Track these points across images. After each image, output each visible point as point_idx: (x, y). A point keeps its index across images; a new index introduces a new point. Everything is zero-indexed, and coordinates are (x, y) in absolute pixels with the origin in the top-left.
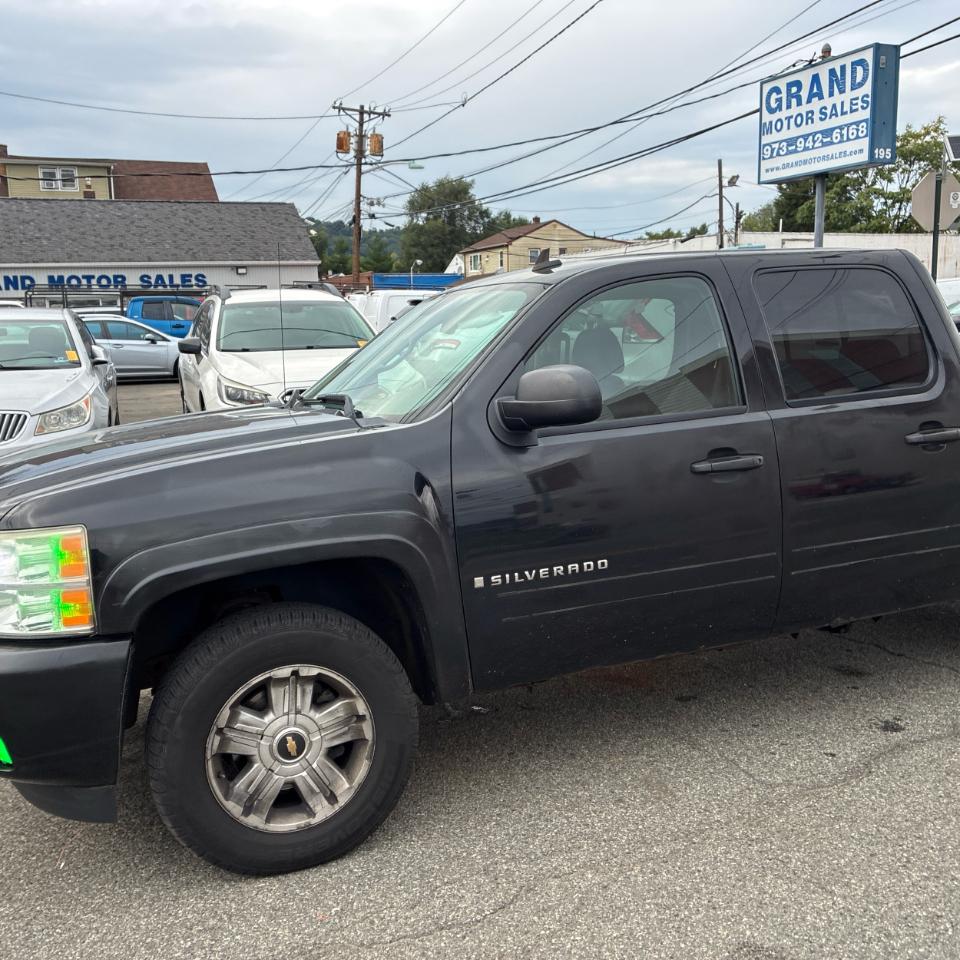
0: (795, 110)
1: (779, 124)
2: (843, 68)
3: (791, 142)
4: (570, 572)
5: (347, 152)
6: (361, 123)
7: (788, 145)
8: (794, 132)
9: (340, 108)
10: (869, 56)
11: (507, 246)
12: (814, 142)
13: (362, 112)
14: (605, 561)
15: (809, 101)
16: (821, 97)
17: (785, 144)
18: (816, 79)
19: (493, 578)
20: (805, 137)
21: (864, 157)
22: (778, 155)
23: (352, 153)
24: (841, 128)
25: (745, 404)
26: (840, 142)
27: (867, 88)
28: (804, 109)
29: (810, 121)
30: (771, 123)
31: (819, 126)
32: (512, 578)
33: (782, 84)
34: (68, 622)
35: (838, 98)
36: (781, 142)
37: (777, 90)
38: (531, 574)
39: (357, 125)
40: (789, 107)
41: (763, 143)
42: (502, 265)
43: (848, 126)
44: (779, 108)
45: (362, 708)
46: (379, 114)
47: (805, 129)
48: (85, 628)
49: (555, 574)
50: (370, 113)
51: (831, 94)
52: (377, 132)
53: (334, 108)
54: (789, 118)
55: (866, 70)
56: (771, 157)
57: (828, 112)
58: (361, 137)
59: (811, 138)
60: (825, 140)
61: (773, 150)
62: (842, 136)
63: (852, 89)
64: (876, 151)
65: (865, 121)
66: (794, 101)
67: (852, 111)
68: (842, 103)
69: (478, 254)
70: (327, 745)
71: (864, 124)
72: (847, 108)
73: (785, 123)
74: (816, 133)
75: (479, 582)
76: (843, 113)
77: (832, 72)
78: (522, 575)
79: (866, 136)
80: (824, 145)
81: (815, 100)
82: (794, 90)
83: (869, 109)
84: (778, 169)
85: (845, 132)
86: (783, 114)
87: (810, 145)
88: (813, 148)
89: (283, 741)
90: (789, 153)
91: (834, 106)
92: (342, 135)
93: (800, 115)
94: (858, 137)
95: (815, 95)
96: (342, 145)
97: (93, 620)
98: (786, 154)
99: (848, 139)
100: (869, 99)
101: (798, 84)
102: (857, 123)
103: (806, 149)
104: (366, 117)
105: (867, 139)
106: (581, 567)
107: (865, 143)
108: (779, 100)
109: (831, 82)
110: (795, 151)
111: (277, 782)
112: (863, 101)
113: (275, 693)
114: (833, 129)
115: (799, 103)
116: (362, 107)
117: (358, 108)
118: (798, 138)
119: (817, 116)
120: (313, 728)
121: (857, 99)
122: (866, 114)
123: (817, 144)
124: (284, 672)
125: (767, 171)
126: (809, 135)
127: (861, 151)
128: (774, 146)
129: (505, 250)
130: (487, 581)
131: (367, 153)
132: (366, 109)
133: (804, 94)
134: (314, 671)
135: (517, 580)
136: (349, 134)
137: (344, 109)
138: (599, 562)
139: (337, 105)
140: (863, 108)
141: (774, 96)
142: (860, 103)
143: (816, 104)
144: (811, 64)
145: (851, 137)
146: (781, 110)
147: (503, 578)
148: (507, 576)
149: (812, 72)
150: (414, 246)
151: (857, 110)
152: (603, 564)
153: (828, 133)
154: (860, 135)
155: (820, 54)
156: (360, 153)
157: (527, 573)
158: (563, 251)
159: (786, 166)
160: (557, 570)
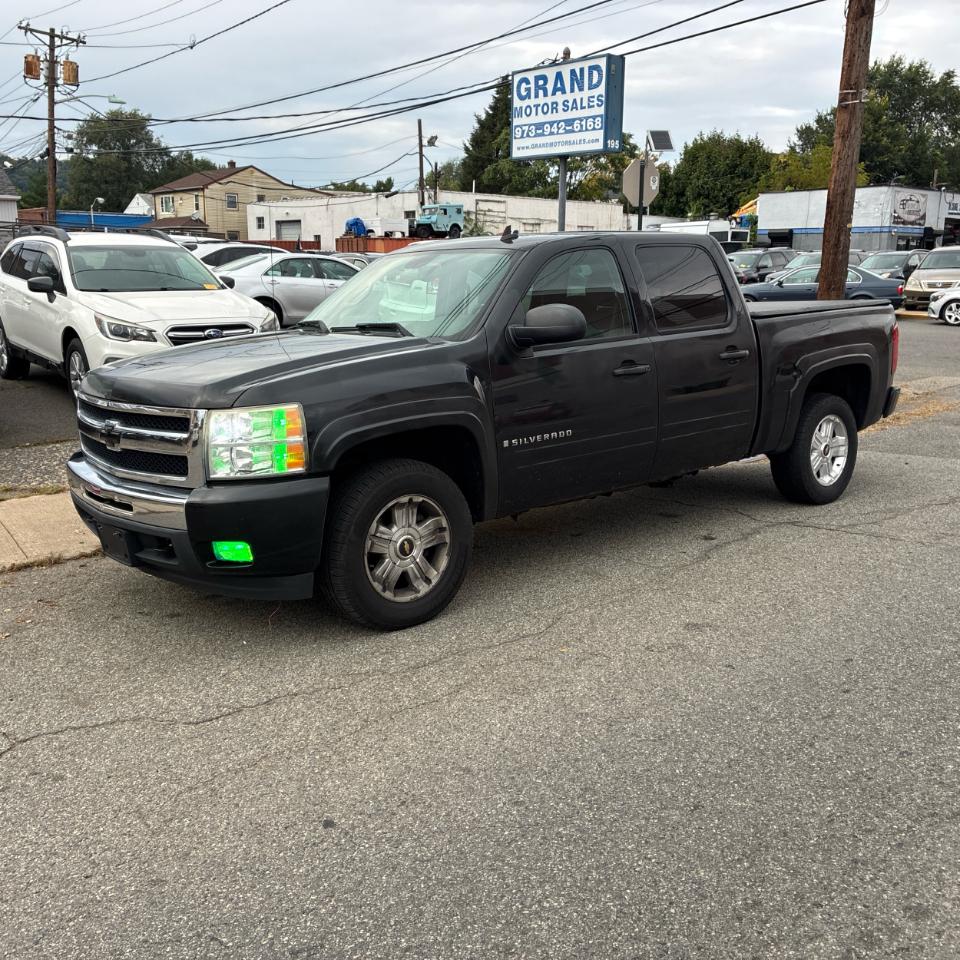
0: (542, 100)
1: (528, 110)
2: (582, 70)
3: (539, 126)
4: (552, 437)
5: (37, 78)
6: (52, 47)
7: (536, 129)
8: (541, 118)
9: (27, 29)
10: (603, 63)
11: (203, 190)
12: (559, 128)
13: (52, 34)
14: (570, 431)
15: (554, 94)
16: (564, 92)
17: (534, 127)
18: (559, 76)
19: (513, 441)
20: (551, 124)
21: (599, 146)
22: (528, 136)
23: (43, 80)
24: (581, 119)
26: (580, 131)
27: (601, 90)
28: (550, 100)
29: (554, 111)
30: (521, 108)
31: (561, 115)
32: (523, 441)
33: (531, 76)
34: (290, 465)
35: (577, 95)
36: (530, 125)
37: (526, 81)
38: (533, 439)
39: (46, 49)
40: (537, 96)
41: (514, 124)
42: (197, 208)
43: (587, 118)
44: (528, 96)
45: (445, 524)
46: (73, 40)
47: (550, 117)
48: (300, 469)
49: (545, 439)
50: (62, 37)
51: (572, 91)
52: (71, 59)
53: (20, 27)
54: (537, 106)
55: (600, 75)
56: (522, 137)
57: (570, 104)
58: (53, 62)
59: (555, 125)
60: (568, 128)
61: (523, 132)
62: (582, 126)
63: (590, 89)
64: (609, 142)
65: (601, 116)
66: (541, 92)
67: (590, 107)
68: (582, 99)
69: (171, 196)
70: (424, 547)
71: (599, 119)
72: (585, 104)
73: (534, 109)
74: (560, 121)
75: (506, 443)
76: (582, 108)
77: (573, 72)
78: (528, 440)
79: (601, 129)
80: (567, 132)
81: (559, 93)
82: (541, 82)
83: (603, 106)
84: (527, 148)
85: (584, 123)
86: (532, 102)
87: (555, 130)
88: (558, 133)
89: (402, 544)
90: (536, 135)
91: (575, 101)
92: (30, 59)
93: (546, 104)
94: (594, 129)
95: (559, 89)
96: (31, 69)
97: (305, 464)
98: (535, 136)
99: (587, 130)
100: (603, 99)
101: (544, 78)
102: (594, 117)
103: (552, 133)
104: (57, 41)
105: (602, 131)
106: (558, 435)
107: (600, 134)
108: (528, 90)
109: (572, 80)
110: (542, 135)
111: (398, 571)
112: (598, 100)
113: (397, 514)
114: (574, 120)
115: (545, 95)
116: (52, 30)
117: (48, 31)
118: (545, 123)
119: (560, 107)
120: (417, 536)
121: (593, 97)
122: (601, 110)
123: (561, 131)
124: (405, 499)
125: (519, 149)
126: (555, 122)
127: (597, 140)
128: (524, 128)
129: (201, 194)
130: (510, 443)
131: (60, 82)
132: (57, 32)
133: (550, 87)
134: (421, 499)
135: (525, 442)
136: (38, 58)
137: (32, 31)
138: (567, 431)
139: (24, 25)
140: (598, 105)
141: (524, 85)
142: (596, 102)
143: (559, 98)
144: (554, 63)
145: (589, 128)
146: (529, 98)
147: (519, 441)
148: (521, 439)
149: (555, 69)
151: (593, 106)
153: (570, 122)
154: (596, 127)
155: (561, 55)
156: (52, 82)
157: (531, 438)
158: (261, 198)
159: (535, 146)
160: (546, 436)
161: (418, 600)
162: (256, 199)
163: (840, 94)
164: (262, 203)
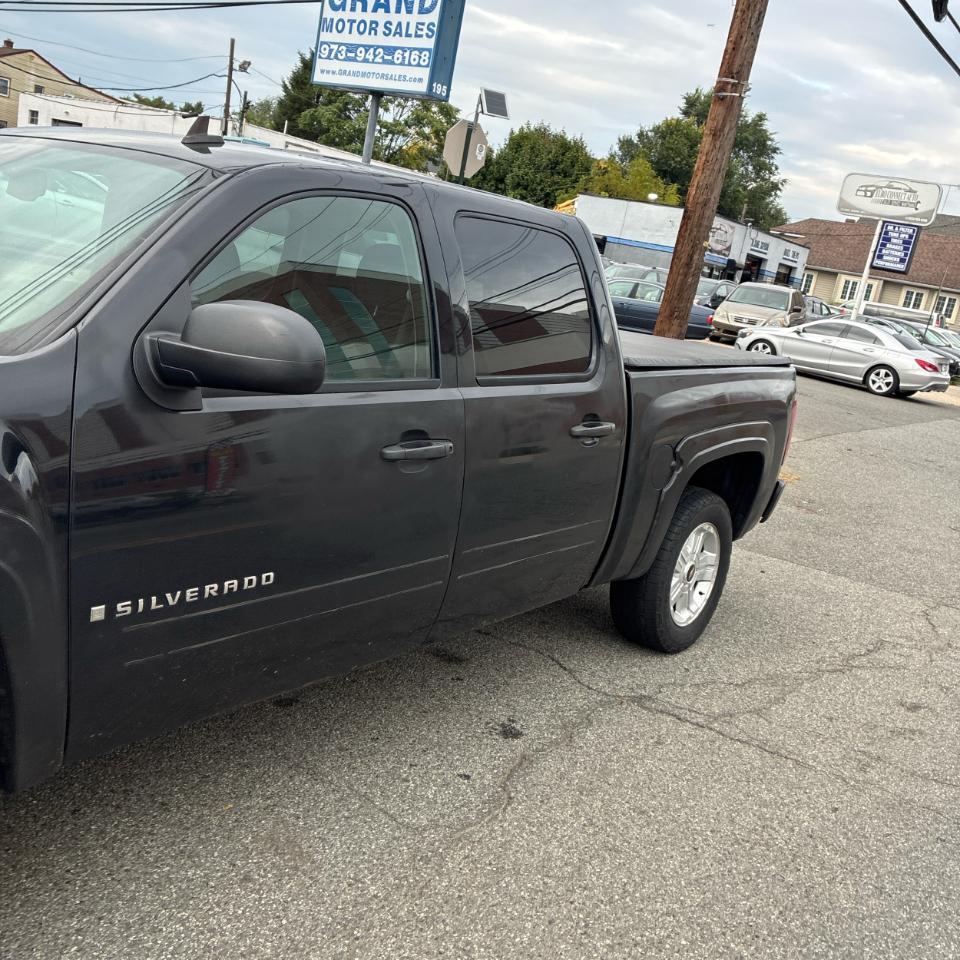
0: (358, 15)
1: (341, 24)
3: (352, 48)
4: (226, 591)
7: (348, 51)
8: (355, 38)
12: (375, 56)
14: (272, 574)
15: (375, 10)
16: (387, 11)
17: (344, 48)
19: (119, 606)
20: (367, 48)
21: (422, 88)
22: (336, 57)
24: (404, 50)
25: (437, 376)
26: (401, 64)
27: (434, 17)
28: (369, 16)
29: (373, 32)
30: (332, 20)
31: (381, 40)
32: (148, 603)
35: (403, 17)
36: (340, 44)
38: (174, 599)
40: (353, 9)
41: (321, 39)
43: (412, 50)
44: (343, 7)
47: (367, 39)
49: (206, 595)
51: (398, 11)
54: (352, 22)
56: (328, 58)
57: (393, 28)
59: (372, 50)
60: (386, 57)
61: (331, 51)
62: (404, 58)
63: (420, 12)
64: (434, 85)
65: (429, 50)
66: (359, 5)
67: (417, 36)
68: (408, 24)
71: (427, 53)
72: (412, 31)
73: (348, 25)
74: (379, 47)
75: (98, 613)
76: (408, 35)
79: (427, 66)
80: (385, 62)
81: (381, 11)
83: (434, 37)
84: (334, 73)
85: (407, 54)
86: (346, 15)
87: (371, 57)
88: (373, 62)
90: (347, 59)
91: (399, 24)
93: (363, 21)
94: (419, 65)
95: (381, 6)
98: (344, 60)
99: (410, 64)
100: (435, 29)
102: (421, 50)
103: (365, 61)
105: (428, 69)
106: (241, 584)
107: (425, 73)
110: (354, 60)
112: (429, 29)
114: (396, 49)
115: (364, 9)
118: (359, 46)
119: (381, 29)
121: (423, 24)
122: (430, 43)
123: (378, 59)
125: (322, 72)
126: (371, 46)
127: (421, 80)
128: (332, 46)
130: (111, 611)
135: (154, 606)
138: (264, 576)
140: (427, 35)
142: (426, 31)
143: (381, 16)
145: (413, 63)
146: (344, 10)
147: (135, 606)
148: (141, 601)
151: (421, 36)
152: (268, 578)
153: (390, 50)
154: (422, 63)
157: (169, 596)
158: (39, 89)
159: (343, 72)
160: (211, 589)
162: (32, 90)
163: (718, 82)
164: (38, 95)
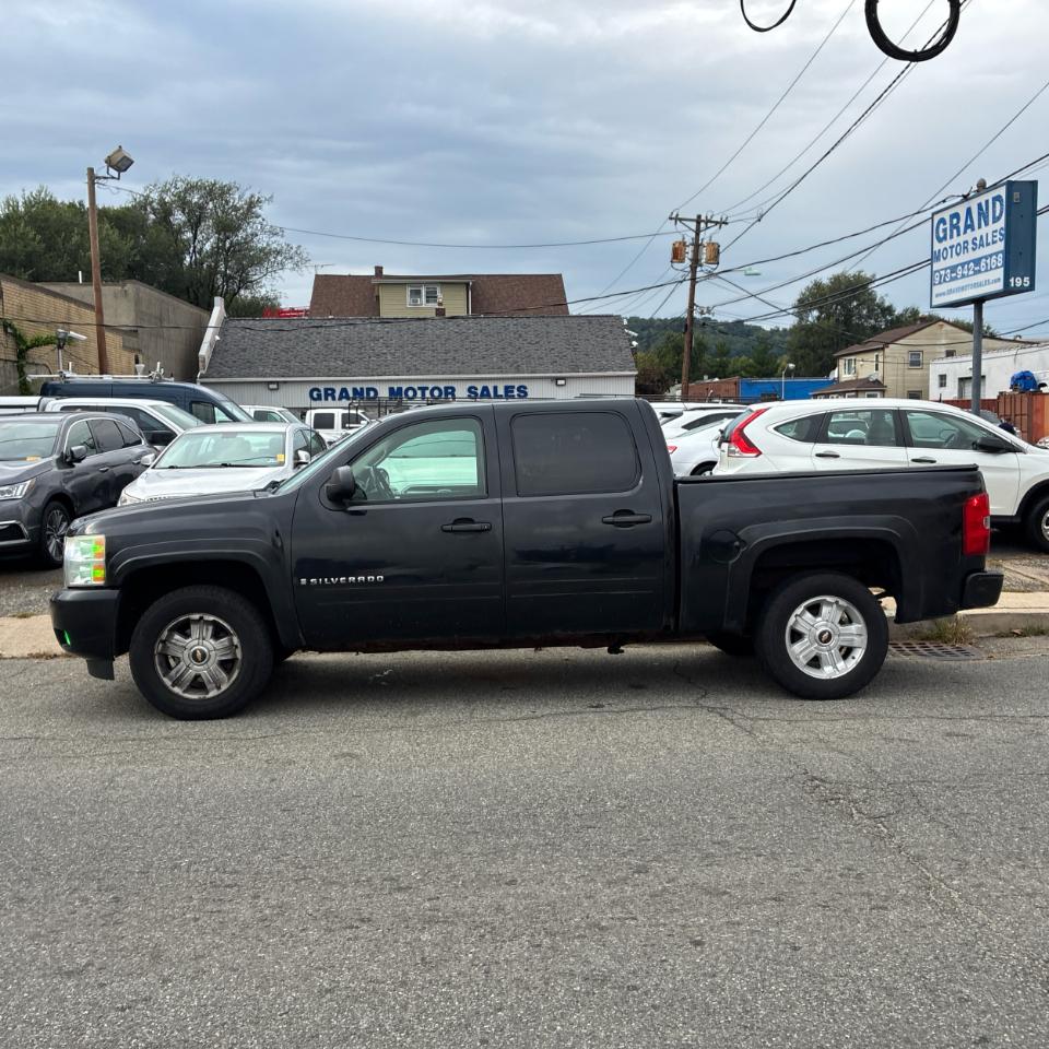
0: (956, 240)
1: (945, 252)
2: (987, 202)
3: (953, 269)
4: (359, 581)
5: (682, 261)
6: (698, 232)
7: (951, 272)
8: (955, 260)
9: (677, 219)
10: (1002, 191)
11: (883, 349)
12: (969, 270)
13: (698, 221)
14: (382, 577)
15: (965, 232)
16: (973, 230)
17: (949, 271)
18: (969, 211)
19: (312, 580)
20: (963, 265)
21: (1000, 286)
22: (945, 281)
23: (688, 262)
24: (986, 257)
26: (987, 270)
27: (1002, 223)
28: (961, 239)
29: (965, 250)
30: (939, 251)
31: (972, 255)
32: (323, 580)
33: (946, 215)
34: (96, 579)
35: (984, 230)
36: (946, 269)
37: (942, 221)
38: (335, 580)
39: (694, 235)
40: (951, 237)
41: (934, 269)
42: (877, 369)
43: (991, 256)
44: (945, 238)
45: (236, 640)
46: (716, 223)
47: (964, 258)
48: (101, 583)
49: (350, 582)
50: (707, 221)
51: (980, 227)
52: (713, 241)
53: (671, 218)
54: (951, 247)
55: (1001, 201)
56: (940, 283)
57: (978, 242)
58: (697, 245)
59: (966, 266)
60: (976, 268)
61: (941, 277)
62: (987, 265)
63: (994, 222)
64: (1012, 280)
65: (1002, 252)
66: (955, 232)
67: (993, 243)
68: (987, 235)
69: (853, 358)
70: (218, 658)
71: (1001, 255)
72: (990, 240)
73: (949, 251)
74: (970, 262)
75: (303, 581)
76: (988, 244)
77: (980, 205)
78: (329, 580)
79: (1002, 266)
80: (976, 273)
81: (969, 231)
82: (955, 221)
83: (1004, 241)
84: (945, 294)
85: (988, 261)
86: (948, 243)
87: (966, 273)
88: (967, 276)
89: (195, 652)
90: (952, 279)
91: (981, 237)
92: (677, 245)
93: (959, 244)
94: (997, 267)
95: (969, 227)
96: (677, 255)
97: (104, 579)
98: (950, 281)
99: (991, 269)
100: (1004, 232)
101: (956, 215)
102: (997, 254)
103: (963, 276)
104: (703, 225)
105: (1003, 269)
106: (366, 579)
107: (1000, 273)
108: (945, 230)
109: (979, 214)
110: (956, 278)
111: (191, 673)
112: (1000, 234)
113: (192, 627)
114: (980, 259)
115: (959, 235)
116: (699, 217)
117: (695, 217)
118: (958, 265)
119: (970, 246)
120: (211, 649)
121: (996, 231)
122: (1001, 246)
123: (970, 272)
124: (196, 616)
125: (937, 296)
126: (965, 263)
127: (999, 280)
128: (941, 272)
129: (881, 354)
130: (308, 582)
131: (703, 261)
132: (703, 218)
133: (962, 225)
134: (212, 618)
135: (326, 582)
136: (684, 243)
137: (681, 220)
138: (378, 578)
139: (674, 216)
140: (1000, 240)
141: (942, 227)
142: (998, 236)
143: (970, 235)
144: (966, 198)
145: (993, 267)
147: (318, 581)
148: (321, 579)
149: (966, 205)
150: (801, 348)
151: (996, 242)
153: (977, 262)
154: (999, 265)
155: (975, 188)
156: (696, 262)
157: (332, 579)
158: (950, 354)
159: (950, 292)
160: (352, 579)
161: (204, 700)
162: (944, 355)
164: (950, 359)
